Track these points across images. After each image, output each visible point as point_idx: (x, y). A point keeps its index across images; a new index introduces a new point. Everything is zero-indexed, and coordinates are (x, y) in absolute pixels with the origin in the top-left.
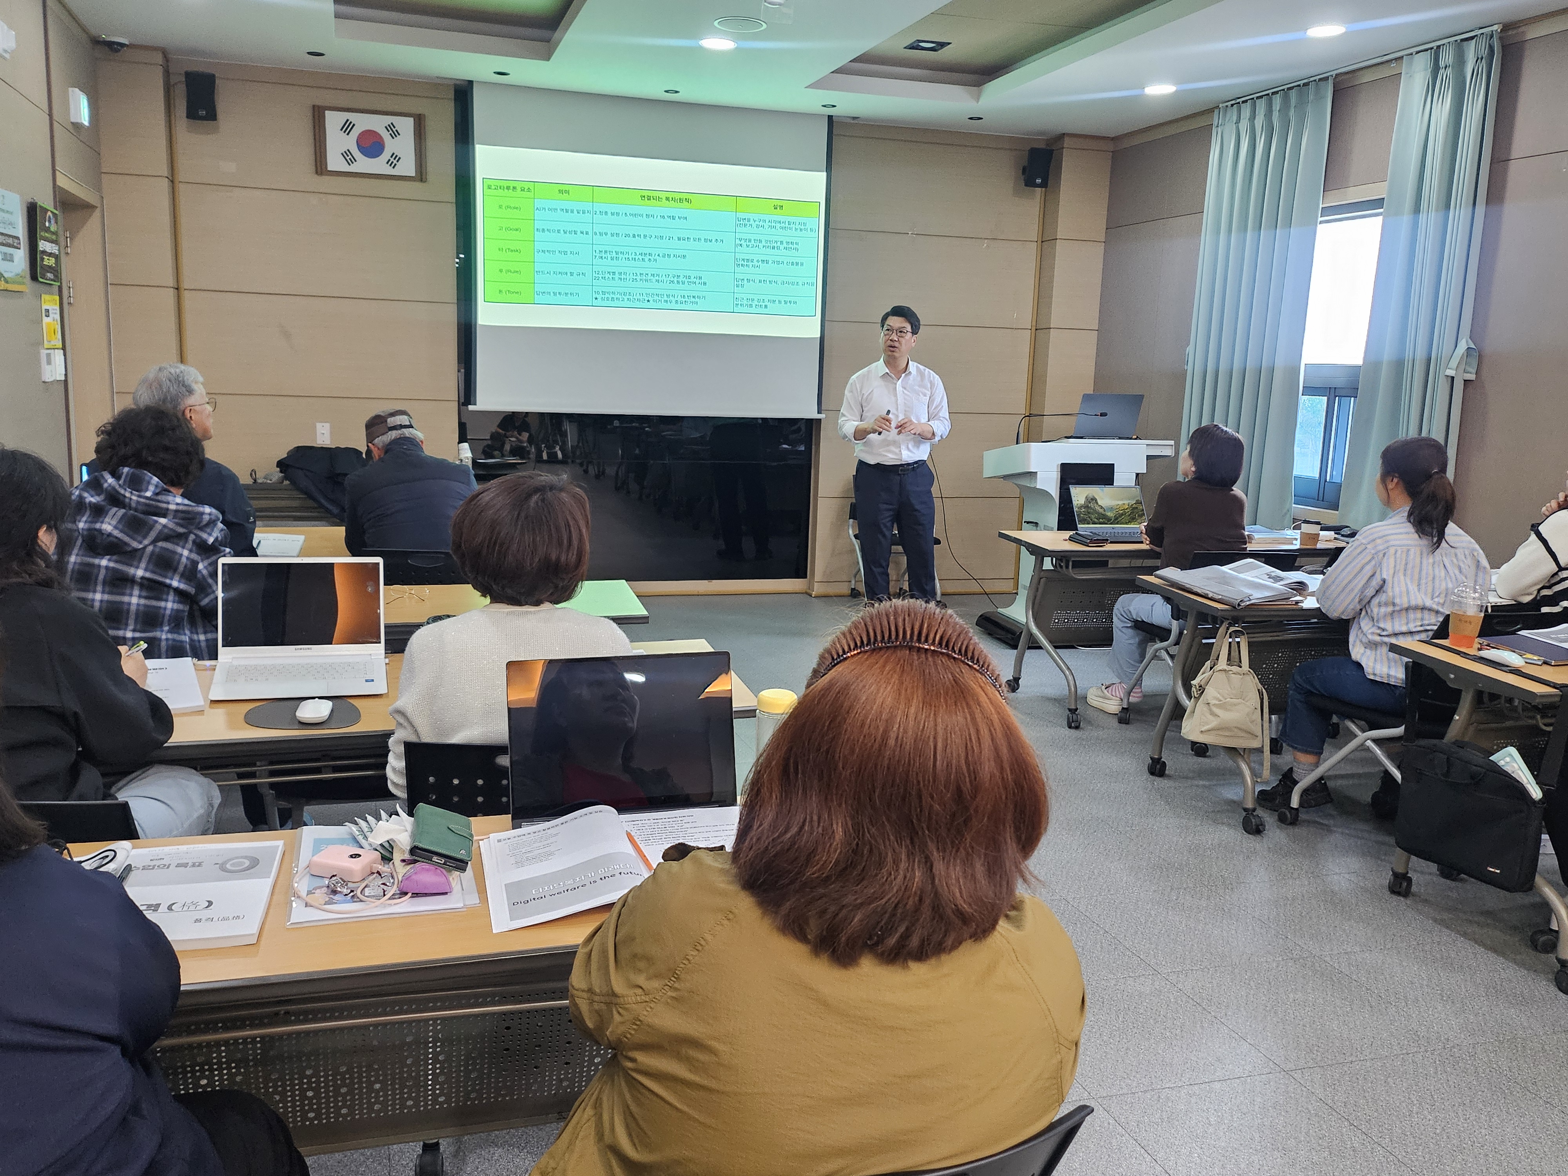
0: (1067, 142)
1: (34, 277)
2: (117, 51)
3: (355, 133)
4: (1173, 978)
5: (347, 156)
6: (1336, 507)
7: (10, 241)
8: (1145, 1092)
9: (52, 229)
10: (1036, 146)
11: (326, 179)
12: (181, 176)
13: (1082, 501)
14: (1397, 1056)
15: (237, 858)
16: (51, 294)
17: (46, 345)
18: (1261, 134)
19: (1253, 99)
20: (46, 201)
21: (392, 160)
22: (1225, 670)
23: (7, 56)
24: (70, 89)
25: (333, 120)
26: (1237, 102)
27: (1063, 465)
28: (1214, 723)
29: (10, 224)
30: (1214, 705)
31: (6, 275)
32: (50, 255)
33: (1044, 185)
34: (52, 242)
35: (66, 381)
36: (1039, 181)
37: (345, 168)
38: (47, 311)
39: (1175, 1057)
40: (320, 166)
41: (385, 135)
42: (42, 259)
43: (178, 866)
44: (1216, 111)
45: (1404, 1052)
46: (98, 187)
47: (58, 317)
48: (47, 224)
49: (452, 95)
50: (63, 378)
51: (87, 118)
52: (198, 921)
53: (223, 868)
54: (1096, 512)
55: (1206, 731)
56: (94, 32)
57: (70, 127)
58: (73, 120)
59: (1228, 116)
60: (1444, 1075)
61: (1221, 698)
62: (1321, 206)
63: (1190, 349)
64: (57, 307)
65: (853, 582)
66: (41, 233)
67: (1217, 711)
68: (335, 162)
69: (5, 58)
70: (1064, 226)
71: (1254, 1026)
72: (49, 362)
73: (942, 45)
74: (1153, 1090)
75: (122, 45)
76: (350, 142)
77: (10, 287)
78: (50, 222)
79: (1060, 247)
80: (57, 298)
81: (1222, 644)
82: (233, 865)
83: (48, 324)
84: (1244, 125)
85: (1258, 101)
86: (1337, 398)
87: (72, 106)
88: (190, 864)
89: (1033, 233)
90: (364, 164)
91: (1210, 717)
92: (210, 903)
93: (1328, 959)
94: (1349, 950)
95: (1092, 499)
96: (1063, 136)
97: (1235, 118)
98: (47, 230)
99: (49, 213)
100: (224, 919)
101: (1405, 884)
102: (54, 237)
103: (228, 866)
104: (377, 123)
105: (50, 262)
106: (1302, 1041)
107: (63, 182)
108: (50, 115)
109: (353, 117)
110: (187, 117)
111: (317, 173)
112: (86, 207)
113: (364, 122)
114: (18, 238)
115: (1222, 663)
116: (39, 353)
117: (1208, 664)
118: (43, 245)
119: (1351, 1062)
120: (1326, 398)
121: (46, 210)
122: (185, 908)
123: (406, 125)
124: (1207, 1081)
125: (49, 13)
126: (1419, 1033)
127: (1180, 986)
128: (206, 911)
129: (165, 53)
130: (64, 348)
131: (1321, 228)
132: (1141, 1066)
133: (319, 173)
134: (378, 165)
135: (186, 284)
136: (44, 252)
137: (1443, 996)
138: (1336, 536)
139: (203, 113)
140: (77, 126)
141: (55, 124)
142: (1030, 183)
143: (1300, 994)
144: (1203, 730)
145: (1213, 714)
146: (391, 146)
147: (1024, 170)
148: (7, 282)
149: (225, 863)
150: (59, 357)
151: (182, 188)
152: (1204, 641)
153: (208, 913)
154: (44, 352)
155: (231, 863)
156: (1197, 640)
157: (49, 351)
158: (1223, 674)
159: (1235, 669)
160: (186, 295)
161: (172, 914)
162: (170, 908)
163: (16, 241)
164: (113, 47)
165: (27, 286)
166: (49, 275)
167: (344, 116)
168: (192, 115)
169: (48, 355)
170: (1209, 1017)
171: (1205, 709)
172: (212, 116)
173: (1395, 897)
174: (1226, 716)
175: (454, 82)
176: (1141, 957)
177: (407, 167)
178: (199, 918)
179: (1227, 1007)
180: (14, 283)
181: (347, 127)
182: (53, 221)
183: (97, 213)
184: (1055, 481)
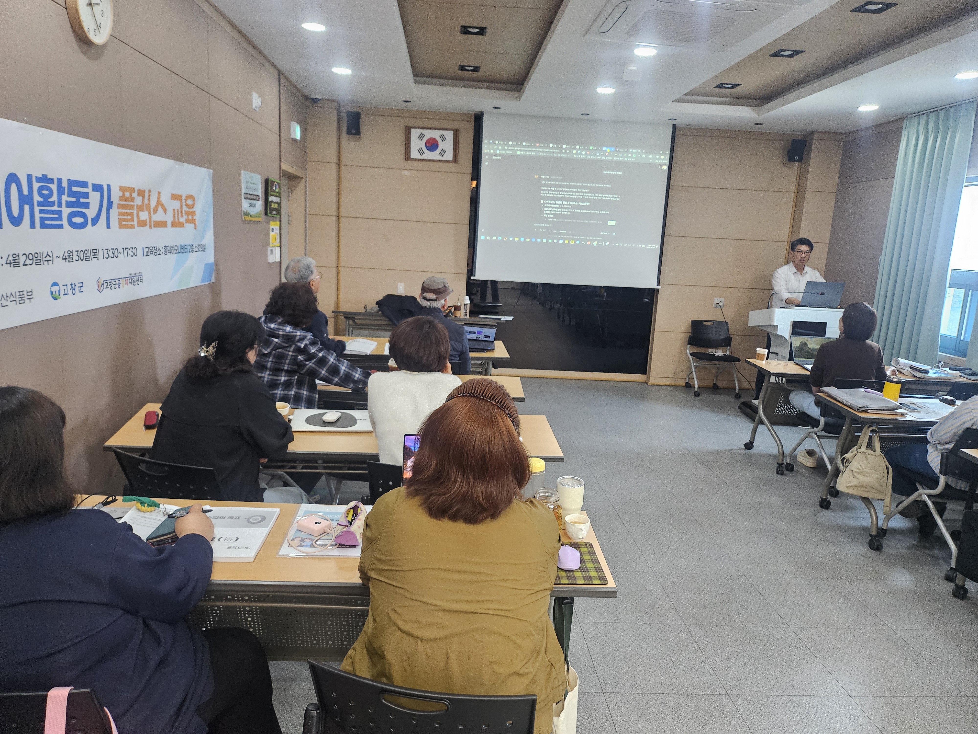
0: (816, 136)
1: (266, 214)
2: (316, 103)
3: (425, 139)
4: (798, 631)
5: (421, 151)
6: (964, 356)
7: (255, 197)
8: (760, 696)
9: (277, 190)
10: (797, 138)
11: (410, 162)
12: (343, 162)
13: (798, 344)
14: (925, 697)
15: (256, 516)
16: (275, 221)
17: (271, 245)
18: (932, 133)
19: (928, 113)
20: (274, 176)
21: (442, 152)
22: (864, 452)
23: (257, 109)
24: (292, 123)
25: (415, 133)
26: (918, 114)
27: (794, 322)
28: (855, 482)
29: (256, 189)
30: (856, 472)
31: (251, 214)
32: (275, 203)
33: (800, 160)
34: (277, 196)
35: (280, 262)
36: (796, 158)
37: (419, 157)
38: (273, 229)
39: (784, 678)
40: (407, 156)
41: (439, 140)
42: (271, 205)
43: (229, 518)
44: (905, 120)
45: (930, 695)
46: (305, 168)
47: (278, 232)
48: (274, 188)
49: (473, 119)
50: (279, 260)
51: (299, 136)
52: (229, 548)
53: (248, 521)
54: (806, 351)
55: (850, 487)
56: (306, 93)
57: (291, 141)
58: (292, 137)
59: (913, 121)
60: (952, 713)
61: (860, 468)
62: (965, 177)
63: (882, 257)
64: (279, 227)
65: (687, 379)
66: (270, 192)
67: (856, 475)
68: (414, 154)
69: (256, 111)
70: (811, 183)
71: (839, 666)
72: (272, 253)
73: (737, 85)
74: (765, 695)
75: (319, 100)
76: (422, 144)
77: (253, 219)
78: (275, 187)
79: (808, 197)
80: (278, 223)
81: (864, 437)
82: (254, 519)
83: (273, 235)
84: (922, 128)
85: (931, 114)
86: (971, 291)
87: (292, 131)
88: (235, 517)
89: (793, 187)
90: (429, 155)
91: (854, 479)
92: (237, 539)
93: (898, 632)
94: (915, 628)
95: (804, 344)
96: (813, 132)
97: (916, 124)
98: (274, 191)
99: (276, 183)
100: (241, 548)
101: (962, 592)
102: (278, 194)
103: (251, 520)
104: (435, 134)
105: (275, 206)
106: (867, 680)
107: (284, 167)
108: (280, 135)
109: (424, 132)
110: (347, 134)
111: (405, 159)
112: (299, 178)
113: (429, 134)
114: (258, 196)
115: (863, 449)
116: (267, 250)
117: (855, 448)
118: (271, 198)
119: (894, 697)
120: (964, 290)
121: (273, 182)
122: (226, 541)
123: (449, 135)
124: (800, 694)
125: (282, 87)
126: (943, 685)
127: (801, 636)
128: (235, 543)
129: (337, 102)
130: (280, 247)
131: (965, 190)
132: (762, 680)
133: (407, 158)
134: (434, 155)
135: (342, 214)
136: (272, 202)
137: (966, 664)
138: (961, 374)
139: (353, 131)
140: (294, 140)
141: (282, 139)
142: (791, 159)
143: (874, 651)
144: (848, 485)
145: (854, 477)
146: (442, 145)
147: (788, 152)
148: (251, 216)
149: (249, 518)
150: (277, 250)
151: (343, 169)
152: (856, 434)
153: (235, 544)
154: (269, 249)
155: (253, 518)
156: (852, 432)
157: (272, 248)
158: (863, 455)
159: (871, 452)
160: (342, 220)
161: (219, 543)
162: (219, 540)
163: (258, 197)
164: (315, 101)
165: (261, 219)
166: (274, 212)
167: (419, 131)
168: (349, 133)
169: (272, 251)
170: (813, 657)
171: (851, 474)
172: (358, 133)
173: (955, 599)
174: (862, 479)
175: (474, 113)
176: (782, 616)
177: (449, 156)
178: (229, 546)
179: (826, 653)
180: (255, 217)
181: (421, 137)
182: (277, 187)
183: (303, 181)
184: (789, 331)
